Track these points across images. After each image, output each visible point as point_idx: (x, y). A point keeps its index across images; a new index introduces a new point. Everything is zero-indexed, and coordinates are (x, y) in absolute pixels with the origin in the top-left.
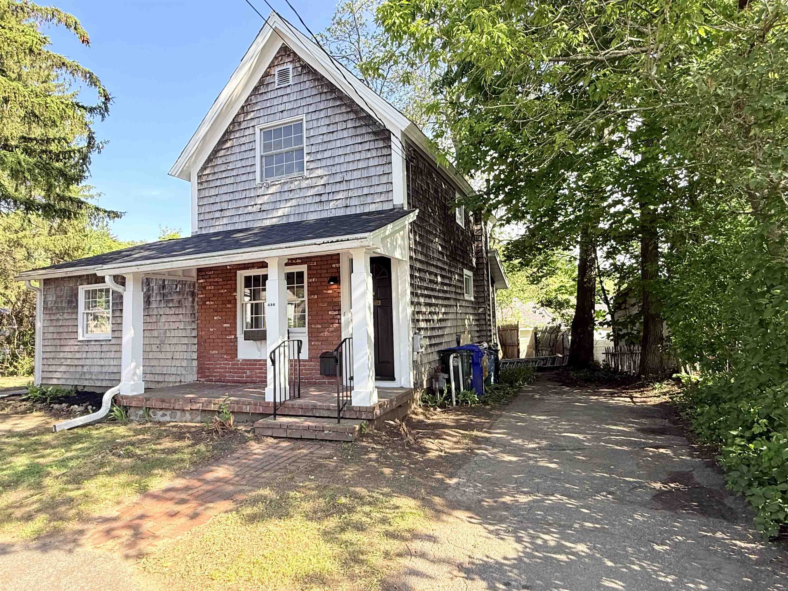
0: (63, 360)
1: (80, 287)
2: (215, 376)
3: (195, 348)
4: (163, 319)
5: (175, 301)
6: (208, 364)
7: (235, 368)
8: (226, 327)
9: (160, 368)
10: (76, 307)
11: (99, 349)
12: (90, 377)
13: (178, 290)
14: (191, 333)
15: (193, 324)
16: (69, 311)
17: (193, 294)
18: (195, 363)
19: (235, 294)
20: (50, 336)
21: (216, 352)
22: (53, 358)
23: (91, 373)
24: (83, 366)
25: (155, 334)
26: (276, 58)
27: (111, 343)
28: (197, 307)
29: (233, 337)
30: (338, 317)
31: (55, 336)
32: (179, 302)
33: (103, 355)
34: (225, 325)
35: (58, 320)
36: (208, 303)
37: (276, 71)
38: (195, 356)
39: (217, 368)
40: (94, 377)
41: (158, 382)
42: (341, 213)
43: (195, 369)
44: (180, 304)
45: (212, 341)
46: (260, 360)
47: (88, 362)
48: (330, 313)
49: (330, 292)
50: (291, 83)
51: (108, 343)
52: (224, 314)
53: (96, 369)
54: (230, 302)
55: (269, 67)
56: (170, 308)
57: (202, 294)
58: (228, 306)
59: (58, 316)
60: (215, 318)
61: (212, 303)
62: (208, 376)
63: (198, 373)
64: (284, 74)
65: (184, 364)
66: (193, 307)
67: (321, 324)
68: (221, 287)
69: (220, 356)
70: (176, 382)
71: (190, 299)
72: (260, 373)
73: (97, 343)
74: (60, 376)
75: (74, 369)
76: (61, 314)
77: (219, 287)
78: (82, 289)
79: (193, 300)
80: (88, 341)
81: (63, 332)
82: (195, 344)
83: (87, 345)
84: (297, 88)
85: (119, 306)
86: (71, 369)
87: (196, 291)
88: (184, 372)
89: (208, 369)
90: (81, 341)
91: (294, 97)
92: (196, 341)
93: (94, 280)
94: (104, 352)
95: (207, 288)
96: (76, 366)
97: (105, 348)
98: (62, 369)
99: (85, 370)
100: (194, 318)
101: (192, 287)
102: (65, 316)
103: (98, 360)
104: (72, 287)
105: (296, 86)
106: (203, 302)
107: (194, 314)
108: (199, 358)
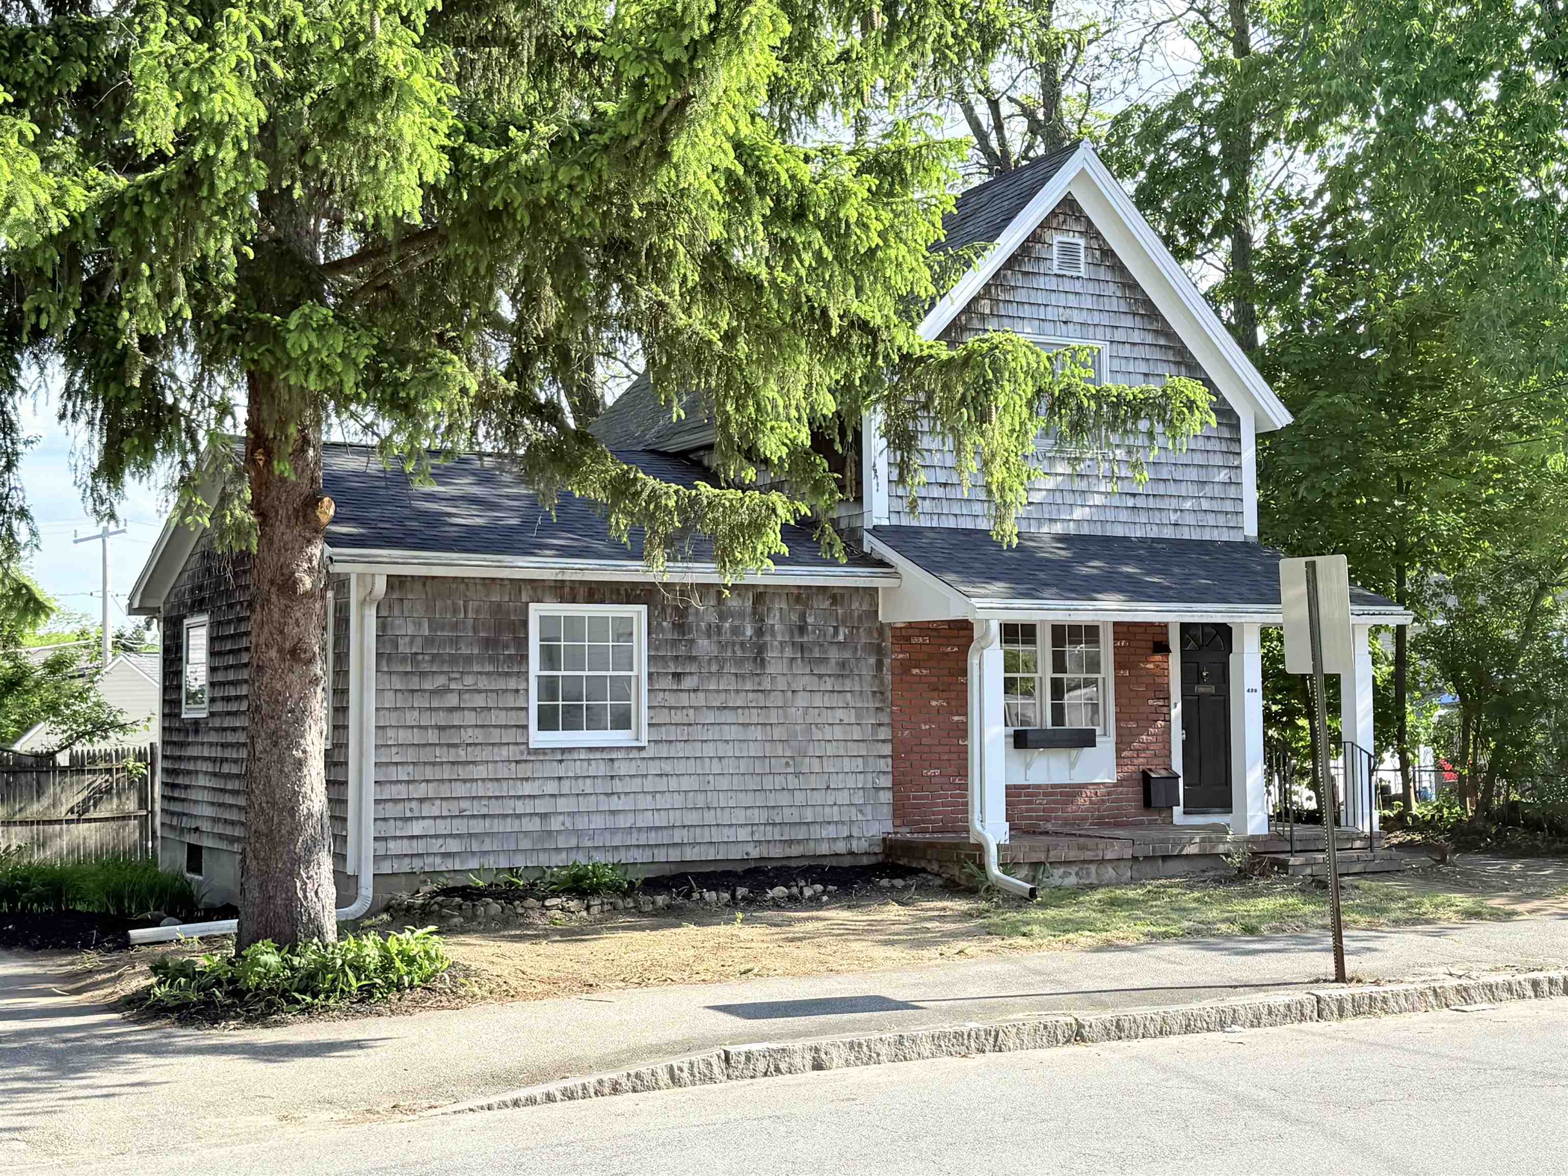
0: (464, 804)
1: (532, 606)
2: (933, 822)
3: (885, 765)
4: (802, 700)
5: (833, 661)
6: (915, 798)
8: (957, 723)
9: (793, 810)
10: (524, 658)
11: (602, 769)
12: (573, 842)
13: (841, 638)
14: (875, 733)
15: (880, 714)
16: (489, 668)
17: (879, 651)
18: (886, 797)
20: (404, 736)
21: (938, 772)
22: (421, 800)
23: (577, 832)
24: (544, 816)
25: (778, 733)
26: (1053, 214)
27: (644, 754)
28: (888, 678)
30: (1165, 710)
31: (432, 737)
32: (843, 664)
33: (618, 786)
34: (956, 718)
35: (445, 691)
36: (915, 671)
37: (1057, 238)
38: (887, 781)
39: (937, 805)
40: (588, 843)
41: (791, 842)
42: (1168, 533)
43: (887, 811)
44: (844, 670)
45: (926, 749)
46: (1028, 787)
47: (563, 805)
48: (1150, 702)
49: (1150, 666)
50: (1083, 272)
51: (634, 754)
52: (953, 695)
53: (598, 822)
54: (964, 672)
55: (1041, 226)
56: (820, 676)
57: (902, 652)
58: (962, 680)
59: (441, 681)
60: (934, 703)
61: (925, 672)
62: (917, 823)
63: (895, 816)
64: (1068, 250)
65: (858, 799)
66: (878, 677)
67: (1137, 720)
68: (944, 641)
69: (943, 779)
70: (835, 840)
71: (872, 661)
72: (1027, 811)
73: (598, 755)
74: (453, 846)
75: (510, 826)
76: (458, 676)
77: (941, 641)
78: (536, 611)
79: (879, 665)
80: (563, 750)
81: (466, 727)
82: (884, 757)
83: (561, 761)
84: (1091, 288)
85: (671, 664)
86: (497, 826)
87: (887, 644)
88: (860, 817)
89: (917, 807)
90: (536, 751)
91: (1088, 303)
92: (887, 749)
93: (582, 591)
94: (621, 778)
95: (914, 640)
96: (519, 816)
97: (623, 768)
98: (460, 826)
99: (555, 824)
100: (883, 701)
101: (875, 635)
102: (469, 681)
103: (602, 797)
104: (499, 605)
105: (1091, 284)
106: (904, 668)
107: (882, 693)
108: (895, 787)
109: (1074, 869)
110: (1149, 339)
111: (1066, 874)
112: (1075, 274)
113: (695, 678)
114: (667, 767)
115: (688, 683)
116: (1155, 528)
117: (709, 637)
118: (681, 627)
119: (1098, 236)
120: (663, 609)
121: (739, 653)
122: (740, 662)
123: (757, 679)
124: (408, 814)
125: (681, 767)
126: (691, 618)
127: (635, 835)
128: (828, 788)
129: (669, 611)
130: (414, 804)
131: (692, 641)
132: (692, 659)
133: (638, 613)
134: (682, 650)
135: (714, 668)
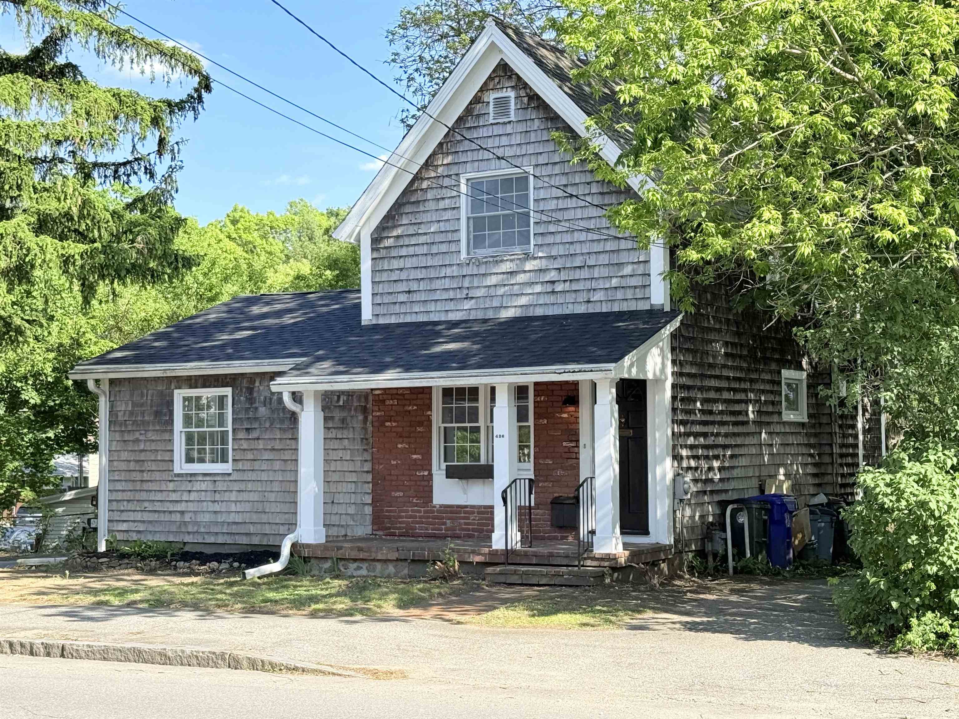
0: (146, 504)
1: (176, 392)
2: (399, 528)
3: (368, 488)
5: (337, 419)
6: (387, 511)
7: (428, 517)
8: (415, 459)
10: (171, 422)
11: (210, 487)
12: (195, 529)
13: (341, 403)
14: (362, 466)
15: (365, 453)
16: (158, 428)
17: (364, 410)
18: (368, 510)
19: (429, 413)
20: (123, 466)
21: (401, 494)
22: (128, 501)
23: (196, 523)
24: (182, 513)
26: (490, 78)
27: (231, 478)
28: (370, 429)
29: (426, 473)
30: (576, 450)
31: (132, 466)
32: (343, 420)
33: (218, 497)
34: (415, 457)
35: (137, 441)
36: (388, 424)
37: (491, 97)
38: (368, 499)
39: (402, 517)
40: (202, 530)
42: (581, 309)
43: (369, 519)
44: (344, 424)
45: (394, 478)
46: (466, 507)
47: (192, 507)
48: (565, 444)
49: (565, 415)
50: (513, 118)
51: (227, 478)
52: (412, 440)
53: (207, 518)
54: (421, 424)
55: (481, 90)
57: (379, 410)
58: (419, 429)
59: (137, 435)
60: (400, 446)
61: (394, 424)
62: (389, 528)
63: (373, 523)
64: (502, 103)
65: (352, 510)
66: (365, 429)
67: (552, 458)
68: (408, 402)
69: (406, 499)
71: (361, 417)
72: (466, 524)
73: (208, 478)
74: (141, 527)
75: (167, 517)
76: (143, 432)
77: (404, 402)
78: (179, 395)
79: (366, 419)
80: (191, 475)
81: (147, 461)
82: (368, 483)
83: (190, 481)
84: (521, 128)
85: (245, 423)
86: (162, 517)
87: (369, 406)
88: (352, 523)
89: (389, 517)
90: (179, 475)
91: (516, 139)
92: (369, 478)
93: (200, 382)
94: (219, 492)
95: (388, 402)
96: (170, 512)
97: (220, 486)
98: (147, 517)
99: (187, 518)
100: (367, 444)
101: (363, 400)
102: (150, 435)
103: (210, 503)
104: (162, 392)
105: (520, 124)
106: (380, 423)
107: (367, 439)
108: (374, 503)
111: (359, 568)
112: (507, 120)
113: (258, 431)
114: (242, 486)
115: (255, 435)
116: (570, 306)
117: (265, 406)
118: (251, 400)
119: (526, 86)
120: (241, 389)
121: (281, 415)
122: (282, 421)
123: (291, 431)
124: (122, 508)
125: (250, 486)
126: (255, 395)
127: (225, 527)
128: (333, 502)
129: (244, 390)
130: (125, 503)
131: (256, 408)
132: (256, 419)
133: (228, 391)
134: (251, 415)
135: (267, 425)
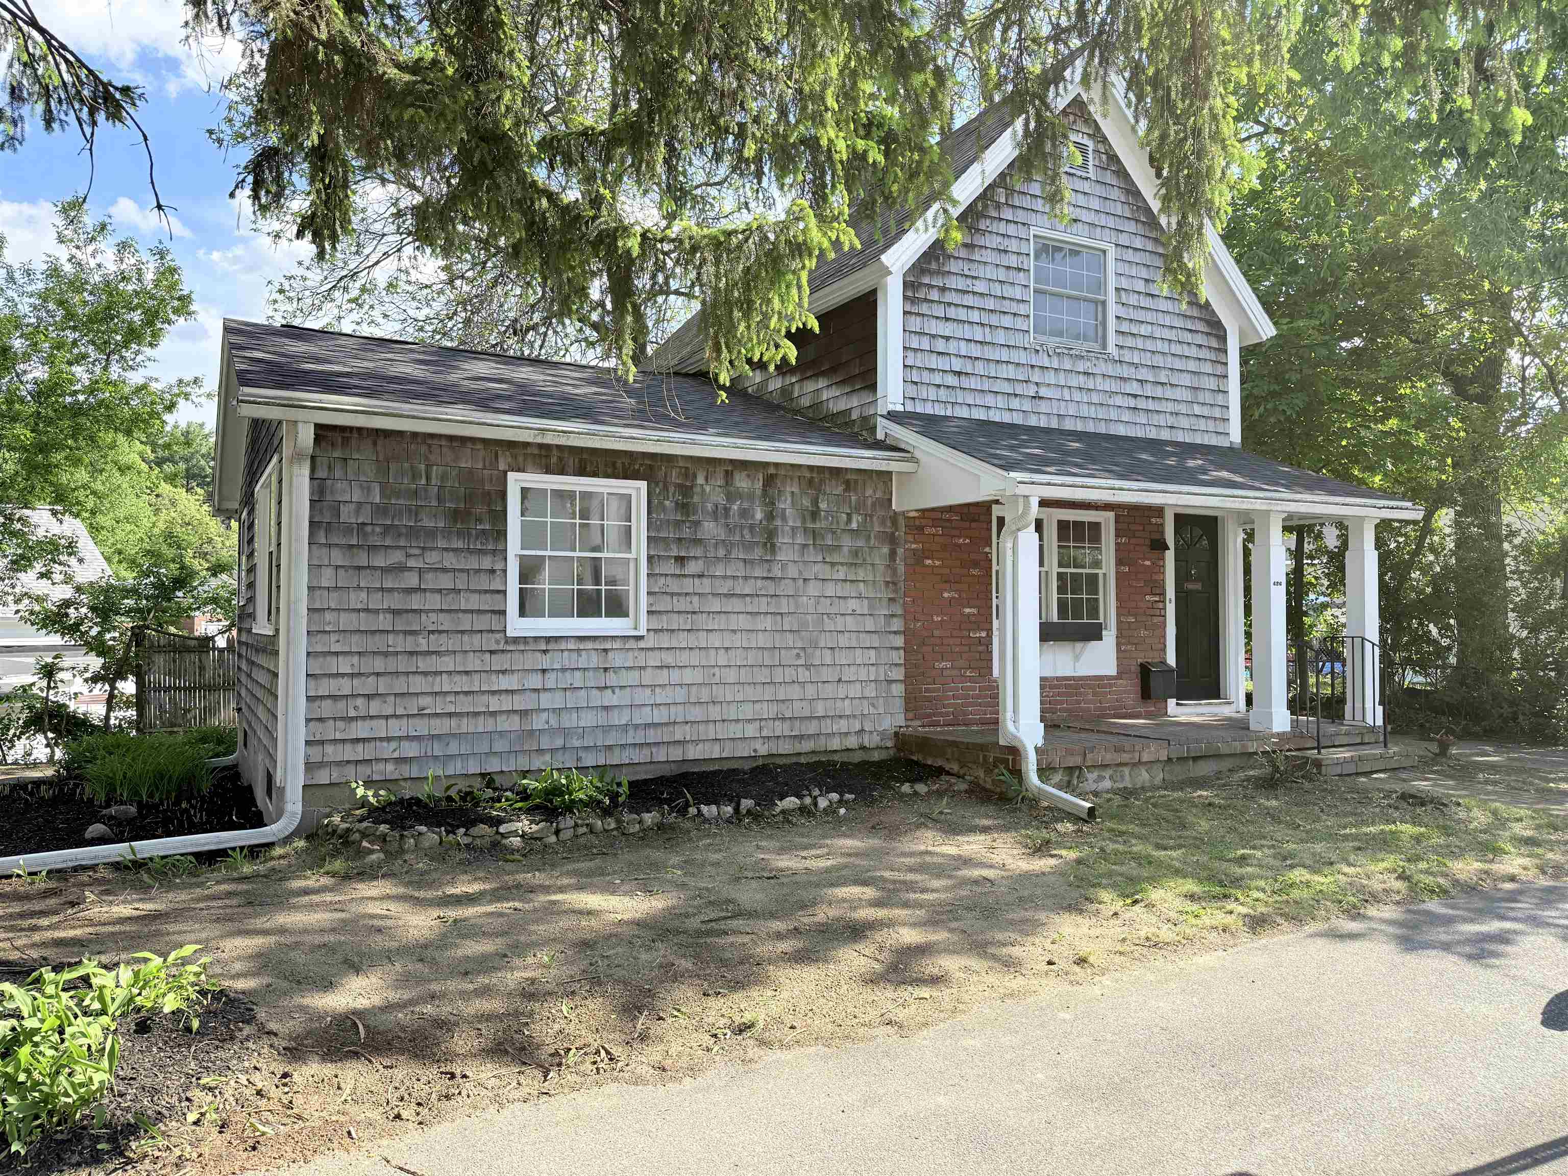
0: (425, 701)
1: (511, 476)
2: (947, 714)
3: (898, 657)
4: (813, 589)
5: (846, 549)
6: (927, 690)
7: (986, 696)
8: (969, 615)
9: (804, 703)
10: (502, 534)
11: (595, 660)
12: (559, 743)
13: (854, 525)
14: (888, 624)
15: (893, 605)
16: (460, 544)
17: (892, 540)
18: (898, 690)
19: (987, 550)
20: (346, 621)
21: (949, 665)
22: (369, 697)
23: (565, 732)
24: (524, 713)
25: (788, 623)
27: (642, 644)
28: (901, 569)
29: (984, 634)
30: (1161, 605)
31: (384, 622)
32: (856, 553)
33: (612, 679)
34: (967, 610)
35: (401, 568)
36: (928, 562)
38: (898, 674)
39: (948, 698)
40: (577, 743)
41: (801, 737)
43: (898, 705)
44: (856, 559)
45: (938, 641)
47: (546, 700)
48: (1146, 597)
49: (1147, 563)
50: (1091, 173)
51: (631, 644)
52: (965, 587)
53: (588, 719)
54: (975, 564)
56: (833, 564)
57: (915, 542)
58: (975, 572)
59: (396, 557)
60: (946, 595)
61: (937, 563)
62: (929, 716)
63: (907, 709)
65: (871, 691)
66: (891, 566)
67: (1135, 616)
68: (957, 532)
69: (955, 672)
70: (847, 734)
71: (885, 550)
73: (589, 645)
74: (410, 750)
75: (481, 725)
76: (417, 552)
77: (954, 532)
78: (515, 482)
79: (893, 554)
80: (548, 639)
81: (427, 612)
82: (897, 649)
83: (545, 652)
84: (1099, 190)
85: (674, 547)
86: (466, 726)
87: (900, 534)
88: (872, 710)
89: (929, 700)
90: (516, 640)
91: (1095, 204)
92: (899, 641)
93: (571, 462)
94: (616, 670)
95: (927, 531)
96: (494, 714)
97: (616, 659)
98: (421, 727)
99: (538, 722)
100: (896, 591)
101: (889, 524)
102: (432, 558)
103: (594, 692)
104: (471, 471)
105: (1098, 186)
106: (917, 558)
107: (894, 584)
108: (907, 680)
109: (1107, 773)
110: (1150, 246)
112: (1084, 175)
113: (700, 562)
114: (668, 658)
115: (693, 567)
116: (1153, 429)
117: (716, 520)
118: (684, 507)
119: (1105, 140)
120: (666, 488)
121: (748, 537)
122: (748, 546)
123: (766, 566)
124: (352, 713)
125: (684, 658)
126: (696, 499)
127: (631, 732)
128: (840, 681)
129: (672, 489)
130: (360, 702)
131: (697, 523)
132: (697, 542)
133: (638, 489)
134: (686, 533)
135: (721, 553)
